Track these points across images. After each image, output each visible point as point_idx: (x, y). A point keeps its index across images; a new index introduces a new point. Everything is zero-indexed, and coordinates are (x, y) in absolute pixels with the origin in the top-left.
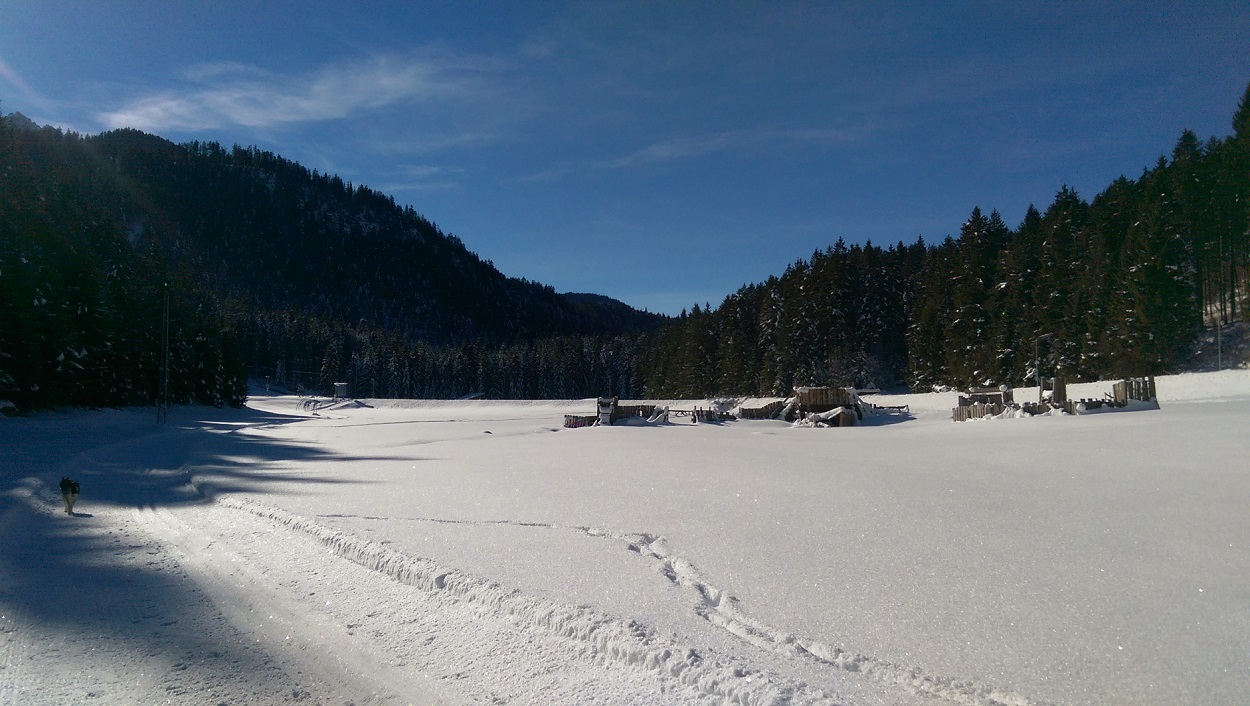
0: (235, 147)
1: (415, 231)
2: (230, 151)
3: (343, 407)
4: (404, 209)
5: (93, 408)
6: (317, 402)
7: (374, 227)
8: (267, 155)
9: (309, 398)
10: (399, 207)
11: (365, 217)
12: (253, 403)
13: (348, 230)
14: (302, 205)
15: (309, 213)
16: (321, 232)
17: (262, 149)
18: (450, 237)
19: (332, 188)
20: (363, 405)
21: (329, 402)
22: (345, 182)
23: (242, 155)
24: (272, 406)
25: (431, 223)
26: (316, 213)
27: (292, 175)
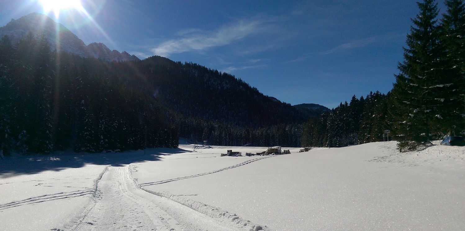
0: (185, 63)
1: (241, 87)
2: (184, 64)
3: (205, 148)
4: (238, 79)
5: (136, 150)
6: (198, 146)
7: (228, 86)
8: (195, 64)
9: (197, 145)
10: (236, 79)
11: (225, 83)
12: (180, 147)
13: (220, 88)
14: (206, 80)
15: (208, 83)
16: (211, 89)
17: (194, 63)
18: (254, 88)
19: (215, 74)
20: (211, 148)
21: (202, 146)
22: (219, 71)
23: (188, 65)
24: (186, 148)
25: (247, 84)
26: (210, 83)
27: (202, 70)
